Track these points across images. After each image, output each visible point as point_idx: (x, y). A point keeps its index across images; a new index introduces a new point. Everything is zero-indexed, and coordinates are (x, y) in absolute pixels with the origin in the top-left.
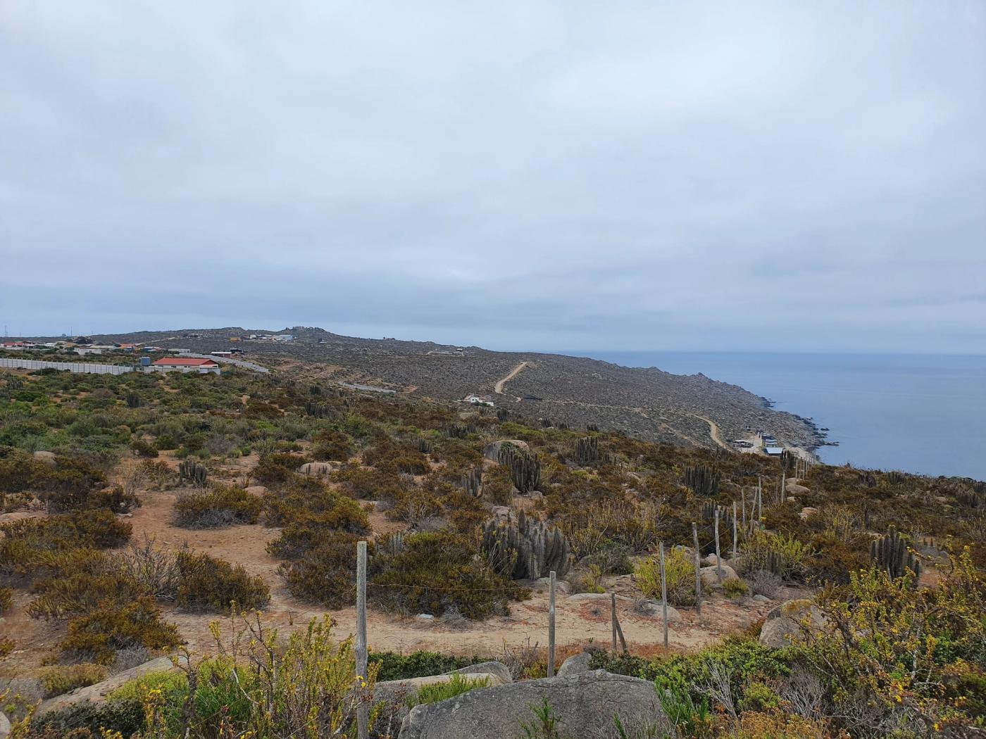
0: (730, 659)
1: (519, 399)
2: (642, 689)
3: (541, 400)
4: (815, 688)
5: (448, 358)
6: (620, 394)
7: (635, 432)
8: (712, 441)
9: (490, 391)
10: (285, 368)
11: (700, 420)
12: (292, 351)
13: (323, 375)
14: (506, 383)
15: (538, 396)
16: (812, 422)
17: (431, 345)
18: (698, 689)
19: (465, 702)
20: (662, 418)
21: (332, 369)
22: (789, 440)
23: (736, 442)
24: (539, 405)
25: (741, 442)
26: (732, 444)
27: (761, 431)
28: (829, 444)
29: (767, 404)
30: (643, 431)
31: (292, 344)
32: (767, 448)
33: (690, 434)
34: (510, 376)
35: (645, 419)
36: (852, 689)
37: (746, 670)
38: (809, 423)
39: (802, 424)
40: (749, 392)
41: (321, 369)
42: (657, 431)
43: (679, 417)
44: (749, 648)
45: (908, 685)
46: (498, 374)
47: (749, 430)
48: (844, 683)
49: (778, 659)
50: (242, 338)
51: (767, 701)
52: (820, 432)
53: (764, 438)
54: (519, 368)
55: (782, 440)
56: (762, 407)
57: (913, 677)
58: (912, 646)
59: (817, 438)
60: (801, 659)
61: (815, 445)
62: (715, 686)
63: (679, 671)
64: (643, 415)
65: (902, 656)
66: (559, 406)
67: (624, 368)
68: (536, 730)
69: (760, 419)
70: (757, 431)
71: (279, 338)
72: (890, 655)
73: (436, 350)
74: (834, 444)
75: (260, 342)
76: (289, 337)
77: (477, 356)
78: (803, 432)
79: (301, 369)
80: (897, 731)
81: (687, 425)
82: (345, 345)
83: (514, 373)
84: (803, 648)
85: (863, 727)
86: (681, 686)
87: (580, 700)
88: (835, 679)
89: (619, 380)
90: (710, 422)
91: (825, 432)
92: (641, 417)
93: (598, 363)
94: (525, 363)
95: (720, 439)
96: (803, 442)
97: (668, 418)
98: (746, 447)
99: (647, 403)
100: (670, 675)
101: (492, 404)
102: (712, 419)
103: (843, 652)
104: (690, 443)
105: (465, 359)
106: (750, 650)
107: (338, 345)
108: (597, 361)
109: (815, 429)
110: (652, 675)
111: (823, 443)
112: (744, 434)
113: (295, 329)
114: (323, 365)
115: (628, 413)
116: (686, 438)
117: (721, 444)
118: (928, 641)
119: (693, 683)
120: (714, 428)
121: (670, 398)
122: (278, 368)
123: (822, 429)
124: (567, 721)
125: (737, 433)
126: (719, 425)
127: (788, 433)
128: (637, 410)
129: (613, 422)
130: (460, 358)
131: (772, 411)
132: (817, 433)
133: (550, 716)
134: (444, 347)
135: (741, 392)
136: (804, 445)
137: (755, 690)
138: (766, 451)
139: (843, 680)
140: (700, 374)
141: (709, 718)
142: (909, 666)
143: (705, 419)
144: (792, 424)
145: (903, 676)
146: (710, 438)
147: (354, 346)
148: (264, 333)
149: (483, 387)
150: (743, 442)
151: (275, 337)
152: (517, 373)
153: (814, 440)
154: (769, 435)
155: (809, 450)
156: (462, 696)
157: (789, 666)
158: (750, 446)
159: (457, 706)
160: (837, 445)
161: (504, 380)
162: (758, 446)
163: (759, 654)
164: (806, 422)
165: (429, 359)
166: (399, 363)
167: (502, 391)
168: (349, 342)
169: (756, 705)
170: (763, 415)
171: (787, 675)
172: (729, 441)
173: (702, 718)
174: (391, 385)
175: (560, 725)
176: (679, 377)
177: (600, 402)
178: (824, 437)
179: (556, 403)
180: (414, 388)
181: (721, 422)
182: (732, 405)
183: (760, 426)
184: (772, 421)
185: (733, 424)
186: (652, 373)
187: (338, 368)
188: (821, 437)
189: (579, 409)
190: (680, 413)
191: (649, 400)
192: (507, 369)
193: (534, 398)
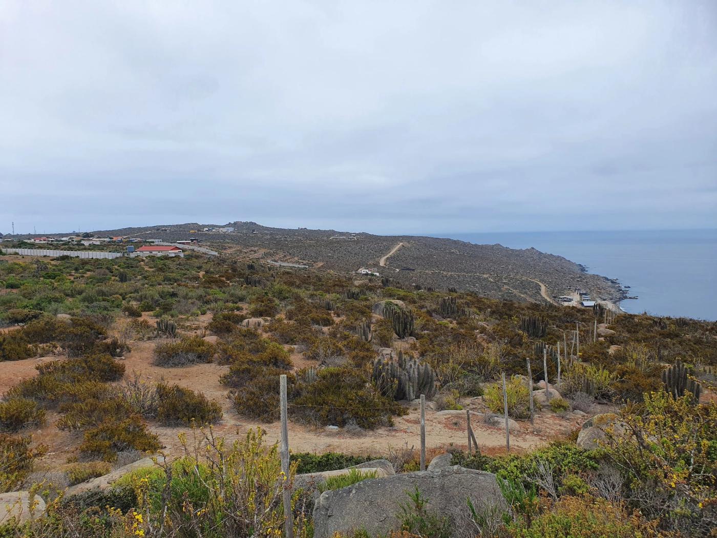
0: (553, 458)
1: (398, 270)
2: (487, 479)
3: (413, 270)
4: (617, 479)
5: (345, 241)
6: (472, 264)
7: (485, 292)
8: (542, 297)
9: (376, 265)
10: (229, 251)
11: (533, 282)
12: (234, 239)
13: (256, 256)
14: (388, 258)
15: (411, 267)
16: (617, 281)
17: (333, 233)
18: (529, 479)
19: (359, 489)
20: (504, 281)
21: (262, 251)
22: (600, 296)
23: (560, 298)
24: (412, 274)
26: (557, 300)
27: (579, 289)
28: (630, 298)
29: (583, 269)
30: (490, 292)
31: (234, 234)
32: (583, 302)
33: (526, 293)
34: (390, 254)
35: (491, 282)
36: (644, 479)
37: (565, 466)
38: (615, 283)
39: (610, 284)
40: (569, 261)
41: (255, 252)
42: (500, 291)
43: (517, 280)
44: (567, 449)
45: (687, 476)
46: (382, 252)
47: (570, 289)
48: (639, 475)
49: (588, 457)
50: (199, 231)
51: (579, 488)
52: (623, 289)
53: (581, 294)
54: (397, 247)
55: (595, 295)
56: (579, 271)
57: (690, 470)
58: (690, 447)
59: (623, 295)
60: (606, 457)
61: (619, 299)
62: (542, 477)
63: (515, 466)
64: (490, 279)
65: (683, 455)
66: (427, 274)
67: (476, 245)
68: (410, 509)
69: (578, 281)
70: (576, 289)
71: (224, 230)
72: (673, 454)
73: (336, 236)
74: (634, 298)
75: (210, 233)
76: (231, 229)
77: (365, 239)
78: (610, 289)
79: (241, 251)
80: (678, 510)
81: (523, 286)
82: (271, 234)
83: (393, 251)
84: (608, 449)
85: (653, 507)
86: (517, 477)
87: (442, 488)
88: (632, 472)
89: (472, 254)
90: (540, 284)
91: (627, 289)
92: (489, 281)
93: (455, 242)
94: (401, 244)
95: (548, 296)
96: (610, 297)
97: (509, 281)
98: (567, 301)
99: (493, 271)
100: (509, 469)
101: (378, 274)
102: (542, 281)
103: (638, 452)
104: (525, 300)
105: (357, 242)
106: (568, 451)
107: (267, 234)
108: (455, 241)
109: (619, 287)
110: (495, 469)
111: (626, 298)
112: (566, 292)
113: (235, 223)
114: (256, 249)
115: (479, 278)
116: (522, 296)
117: (548, 300)
118: (702, 444)
119: (525, 475)
120: (543, 288)
121: (510, 267)
122: (225, 251)
123: (625, 287)
124: (433, 502)
125: (561, 291)
126: (547, 286)
127: (599, 291)
128: (485, 276)
129: (467, 285)
130: (354, 241)
131: (587, 274)
132: (621, 290)
133: (420, 499)
134: (342, 234)
135: (563, 261)
136: (611, 299)
137: (571, 480)
138: (582, 304)
139: (638, 472)
140: (533, 248)
141: (536, 500)
142: (688, 462)
143: (536, 281)
144: (603, 284)
145: (683, 469)
146: (541, 295)
147: (278, 235)
148: (214, 226)
149: (371, 262)
150: (565, 298)
151: (221, 229)
152: (396, 251)
153: (618, 295)
154: (584, 292)
155: (615, 303)
156: (357, 484)
157: (597, 462)
158: (570, 300)
159: (354, 491)
160: (636, 299)
161: (387, 256)
162: (576, 300)
163: (575, 454)
164: (612, 282)
165: (331, 242)
166: (310, 246)
167: (385, 265)
168: (274, 232)
169: (572, 491)
170: (580, 277)
171: (595, 469)
172: (555, 297)
173: (530, 500)
174: (305, 262)
175: (428, 505)
176: (517, 251)
177: (458, 271)
178: (626, 293)
179: (425, 272)
180: (321, 264)
181: (549, 284)
182: (557, 270)
183: (578, 286)
184: (587, 282)
185: (558, 284)
186: (497, 248)
187: (267, 251)
188: (624, 293)
189: (442, 276)
190: (518, 277)
191: (494, 268)
192: (388, 249)
193: (408, 269)
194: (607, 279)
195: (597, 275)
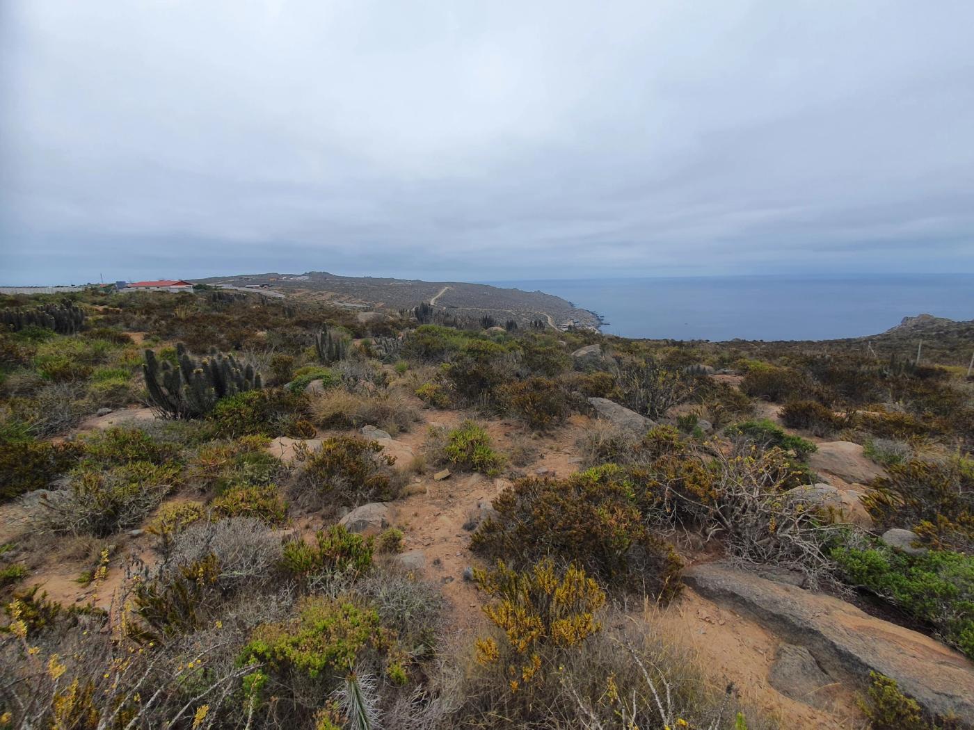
1: (445, 308)
3: (456, 308)
5: (401, 286)
6: (500, 303)
8: (549, 326)
10: (298, 294)
11: (542, 315)
12: (307, 285)
13: (323, 298)
14: (437, 299)
15: (455, 306)
17: (393, 280)
20: (523, 314)
21: (330, 294)
22: (586, 323)
23: (561, 326)
24: (456, 310)
25: (563, 326)
27: (572, 319)
29: (572, 305)
31: (308, 281)
34: (439, 296)
35: (514, 316)
38: (594, 314)
39: (591, 315)
40: (563, 300)
41: (323, 295)
42: (521, 322)
43: (531, 314)
46: (432, 294)
47: (567, 319)
50: (278, 279)
53: (574, 323)
54: (443, 291)
56: (570, 307)
59: (600, 321)
61: (599, 325)
64: (513, 313)
69: (571, 313)
71: (300, 278)
73: (395, 283)
75: (288, 281)
76: (307, 278)
78: (592, 318)
79: (309, 295)
82: (341, 281)
83: (441, 293)
89: (499, 295)
90: (547, 316)
94: (446, 288)
95: (553, 324)
96: (593, 324)
97: (526, 314)
98: (566, 328)
99: (515, 307)
102: (548, 314)
105: (412, 286)
107: (337, 281)
108: (486, 286)
109: (597, 317)
111: (602, 324)
112: (565, 321)
113: (310, 273)
114: (323, 292)
115: (505, 313)
117: (554, 327)
120: (549, 318)
121: (526, 304)
122: (293, 294)
123: (601, 317)
125: (561, 321)
126: (552, 317)
127: (586, 319)
128: (509, 311)
130: (409, 286)
131: (576, 309)
132: (599, 319)
134: (400, 281)
135: (559, 300)
136: (595, 325)
140: (539, 291)
143: (544, 314)
144: (586, 315)
147: (346, 281)
148: (292, 276)
151: (298, 278)
152: (444, 294)
153: (598, 323)
154: (576, 321)
155: (597, 328)
161: (435, 298)
164: (592, 313)
165: (391, 287)
166: (373, 290)
167: (434, 304)
168: (343, 280)
170: (573, 310)
172: (558, 325)
174: (367, 303)
176: (529, 293)
177: (490, 308)
178: (603, 321)
179: (465, 309)
180: (382, 304)
181: (553, 315)
182: (557, 306)
183: (571, 317)
184: (577, 314)
185: (559, 316)
186: (515, 291)
187: (334, 294)
190: (531, 311)
192: (437, 292)
193: (453, 307)
194: (588, 311)
195: (582, 309)
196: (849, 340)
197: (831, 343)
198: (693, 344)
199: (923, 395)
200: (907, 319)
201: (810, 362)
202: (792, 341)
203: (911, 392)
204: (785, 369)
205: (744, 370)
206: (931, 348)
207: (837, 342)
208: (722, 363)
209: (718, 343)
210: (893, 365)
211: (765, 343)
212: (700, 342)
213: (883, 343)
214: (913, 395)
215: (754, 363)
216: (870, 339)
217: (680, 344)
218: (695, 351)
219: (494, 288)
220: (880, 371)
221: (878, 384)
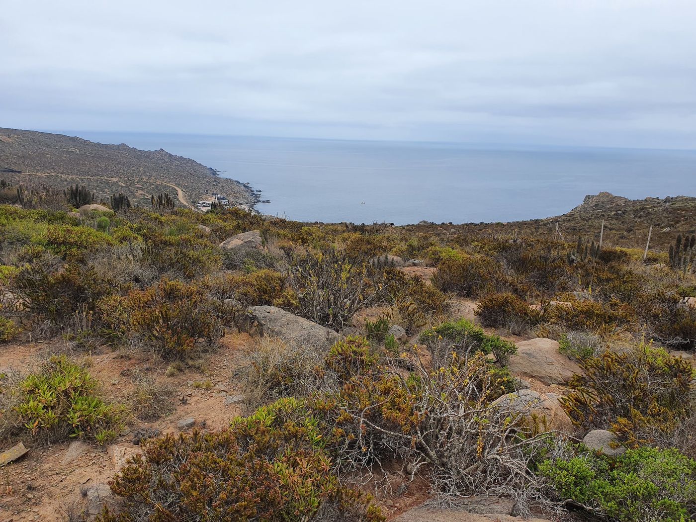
3: (19, 172)
6: (97, 165)
8: (181, 203)
11: (168, 186)
15: (16, 169)
16: (249, 185)
20: (137, 186)
22: (237, 200)
23: (199, 203)
24: (19, 177)
25: (203, 203)
26: (196, 205)
27: (216, 194)
28: (264, 202)
29: (214, 173)
35: (122, 187)
38: (247, 187)
39: (243, 188)
40: (200, 164)
42: (135, 197)
43: (151, 184)
47: (207, 193)
52: (255, 193)
53: (219, 199)
55: (232, 200)
56: (212, 175)
59: (256, 197)
61: (254, 202)
64: (120, 183)
69: (214, 185)
70: (213, 194)
78: (245, 193)
81: (159, 191)
89: (95, 154)
90: (177, 188)
91: (259, 193)
92: (119, 186)
93: (74, 140)
95: (186, 201)
96: (246, 201)
97: (142, 185)
98: (207, 206)
99: (123, 174)
102: (178, 185)
108: (72, 138)
109: (252, 191)
111: (259, 201)
112: (204, 196)
115: (107, 183)
117: (187, 205)
120: (180, 193)
123: (257, 191)
125: (199, 196)
126: (184, 190)
127: (235, 195)
128: (115, 180)
129: (95, 191)
131: (220, 178)
132: (254, 194)
135: (194, 164)
140: (162, 150)
143: (172, 185)
144: (237, 188)
146: (179, 201)
150: (205, 203)
153: (253, 199)
154: (222, 197)
155: (253, 207)
160: (268, 202)
164: (245, 186)
170: (215, 181)
172: (194, 202)
176: (145, 152)
177: (81, 174)
178: (259, 197)
179: (36, 175)
181: (185, 188)
182: (190, 174)
183: (214, 190)
184: (222, 186)
185: (195, 189)
186: (122, 148)
188: (257, 197)
189: (61, 180)
190: (151, 181)
191: (124, 171)
193: (12, 171)
194: (238, 183)
195: (230, 179)
196: (537, 221)
197: (521, 225)
198: (377, 229)
199: (608, 280)
200: (588, 197)
201: (503, 248)
202: (482, 223)
203: (598, 278)
204: (479, 256)
205: (436, 261)
206: (611, 230)
207: (525, 223)
208: (412, 252)
209: (403, 228)
210: (579, 248)
211: (454, 226)
212: (385, 226)
213: (568, 224)
214: (600, 281)
215: (447, 252)
216: (556, 220)
217: (362, 229)
218: (379, 237)
219: (86, 143)
220: (568, 256)
221: (568, 270)
